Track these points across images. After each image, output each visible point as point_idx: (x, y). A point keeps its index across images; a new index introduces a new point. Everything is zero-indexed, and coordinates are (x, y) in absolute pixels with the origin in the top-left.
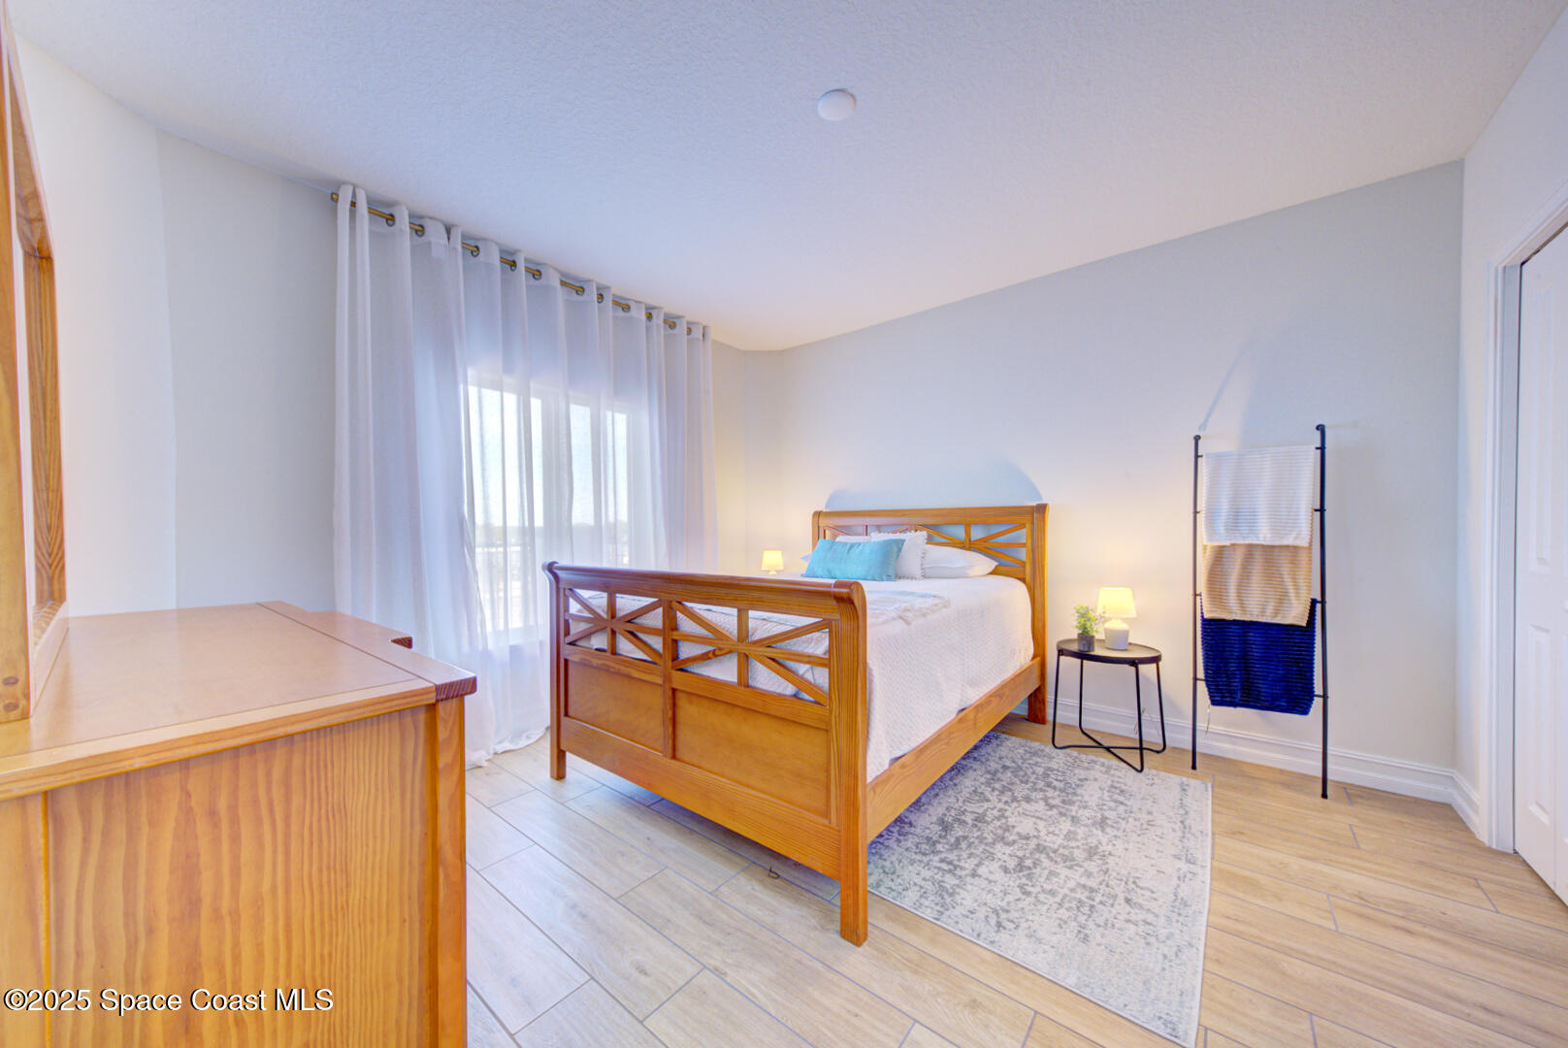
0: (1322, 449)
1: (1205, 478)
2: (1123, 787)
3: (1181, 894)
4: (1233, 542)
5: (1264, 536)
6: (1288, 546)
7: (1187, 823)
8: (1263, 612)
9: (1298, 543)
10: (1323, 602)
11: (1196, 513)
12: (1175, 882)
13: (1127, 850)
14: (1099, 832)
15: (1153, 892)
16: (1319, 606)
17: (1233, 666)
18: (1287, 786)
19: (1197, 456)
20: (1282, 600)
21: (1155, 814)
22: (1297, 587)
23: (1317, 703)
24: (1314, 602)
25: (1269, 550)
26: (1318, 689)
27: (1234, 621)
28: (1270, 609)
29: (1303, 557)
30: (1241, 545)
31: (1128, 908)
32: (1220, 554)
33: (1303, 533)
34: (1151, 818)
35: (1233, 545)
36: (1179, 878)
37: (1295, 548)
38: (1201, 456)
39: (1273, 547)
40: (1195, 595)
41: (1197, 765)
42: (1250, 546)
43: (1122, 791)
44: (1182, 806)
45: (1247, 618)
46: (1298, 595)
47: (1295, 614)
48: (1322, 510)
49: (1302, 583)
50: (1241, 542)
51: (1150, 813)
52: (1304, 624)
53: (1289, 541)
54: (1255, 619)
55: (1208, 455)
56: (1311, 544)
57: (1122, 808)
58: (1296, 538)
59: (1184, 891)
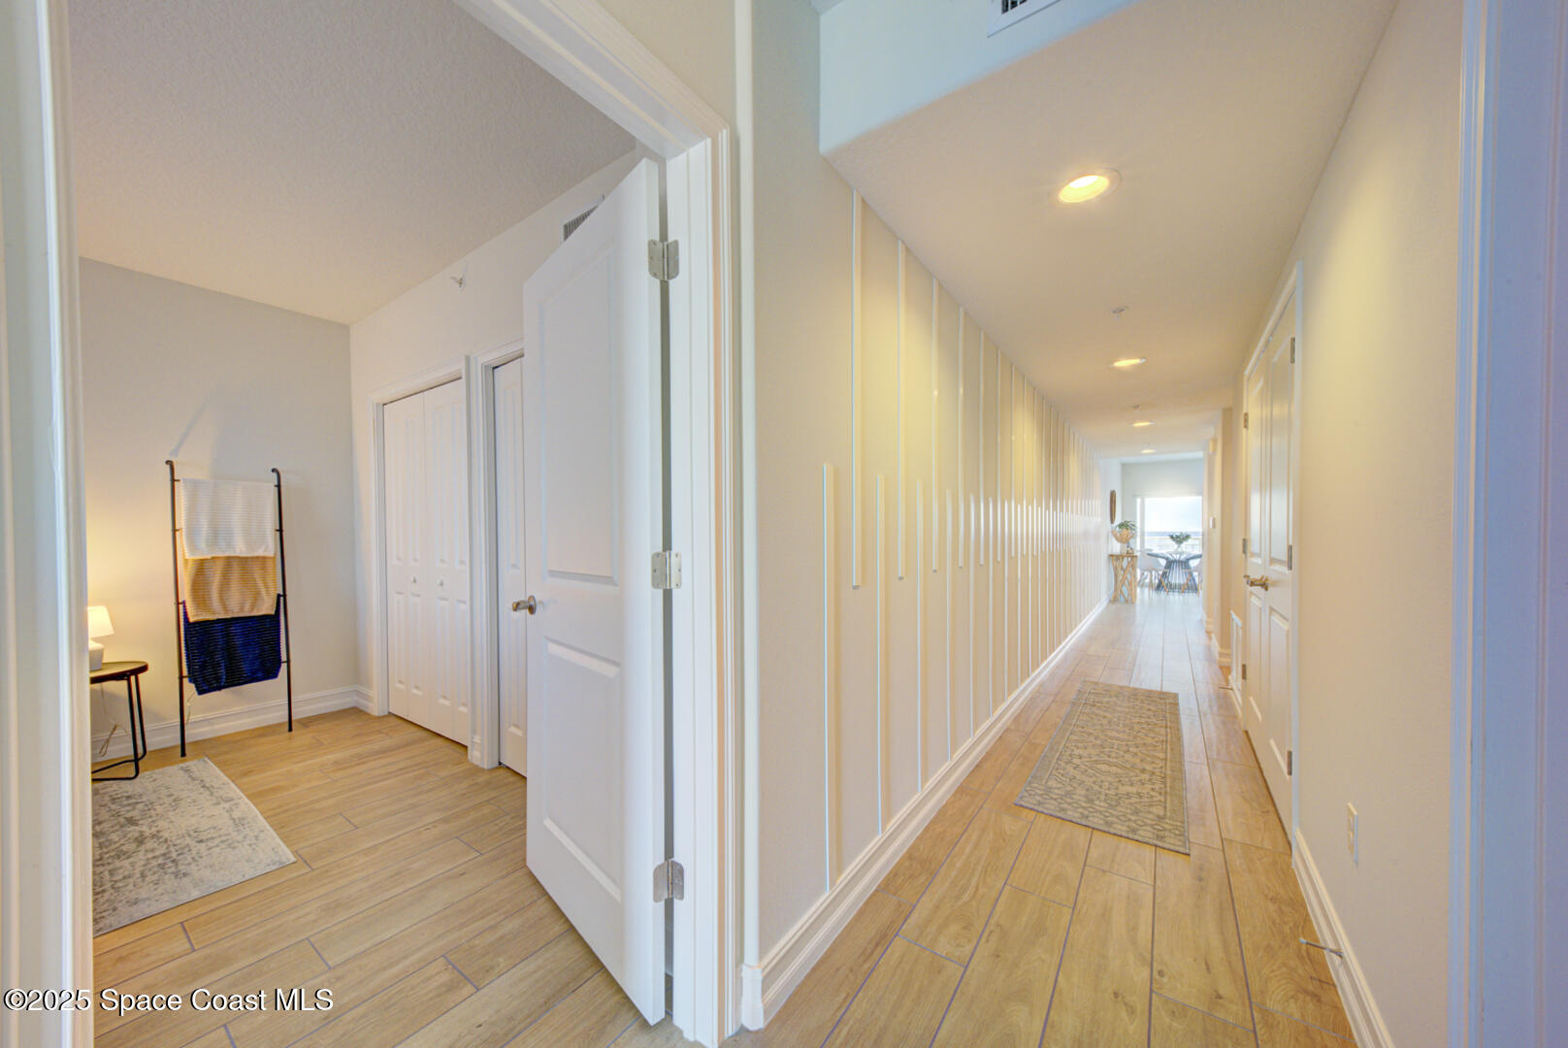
0: (279, 486)
1: (182, 500)
2: (126, 794)
3: (236, 817)
4: (214, 555)
5: (240, 549)
6: (258, 557)
7: (207, 785)
8: (242, 609)
9: (267, 554)
10: (285, 596)
11: (174, 530)
12: (227, 815)
13: (171, 822)
14: (133, 828)
15: (214, 828)
16: (282, 598)
17: (218, 657)
18: (263, 735)
19: (173, 481)
20: (257, 596)
21: (175, 794)
22: (266, 587)
23: (284, 666)
24: (279, 596)
25: (244, 561)
26: (284, 658)
27: (218, 620)
28: (247, 606)
29: (270, 564)
30: (221, 558)
31: (203, 845)
32: (201, 568)
33: (269, 548)
34: (173, 798)
35: (213, 558)
36: (228, 811)
37: (264, 558)
38: (178, 481)
39: (246, 558)
40: (178, 604)
41: (187, 752)
42: (229, 559)
43: (128, 797)
44: (194, 779)
45: (229, 616)
46: (268, 592)
47: (266, 608)
48: (281, 530)
49: (271, 584)
50: (221, 555)
51: (171, 795)
52: (273, 613)
53: (260, 553)
54: (236, 615)
55: (184, 480)
56: (275, 554)
57: (140, 806)
58: (265, 551)
59: (236, 814)
